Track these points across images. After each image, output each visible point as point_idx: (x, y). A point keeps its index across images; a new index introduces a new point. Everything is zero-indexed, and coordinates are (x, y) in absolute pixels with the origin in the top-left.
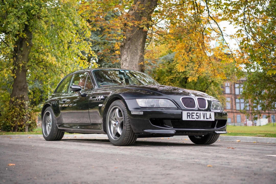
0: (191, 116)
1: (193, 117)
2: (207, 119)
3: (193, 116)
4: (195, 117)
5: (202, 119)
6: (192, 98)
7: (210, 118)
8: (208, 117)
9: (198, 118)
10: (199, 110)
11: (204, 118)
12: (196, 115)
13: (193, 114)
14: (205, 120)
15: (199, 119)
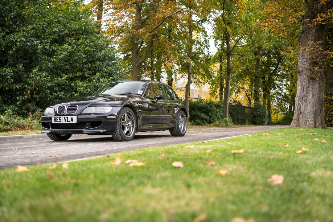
1: (57, 121)
9: (60, 121)
11: (65, 121)
12: (60, 119)
13: (57, 119)
14: (67, 122)
15: (61, 122)
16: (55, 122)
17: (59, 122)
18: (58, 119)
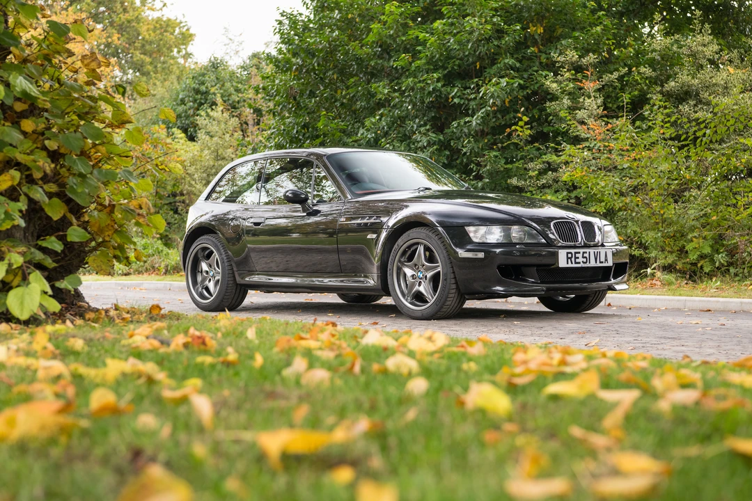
0: (573, 259)
1: (577, 260)
2: (601, 262)
3: (578, 258)
4: (581, 260)
5: (593, 264)
6: (571, 223)
7: (606, 260)
8: (603, 259)
9: (586, 263)
10: (586, 246)
12: (583, 257)
13: (577, 255)
15: (587, 265)
16: (570, 265)
17: (582, 265)
18: (580, 256)
